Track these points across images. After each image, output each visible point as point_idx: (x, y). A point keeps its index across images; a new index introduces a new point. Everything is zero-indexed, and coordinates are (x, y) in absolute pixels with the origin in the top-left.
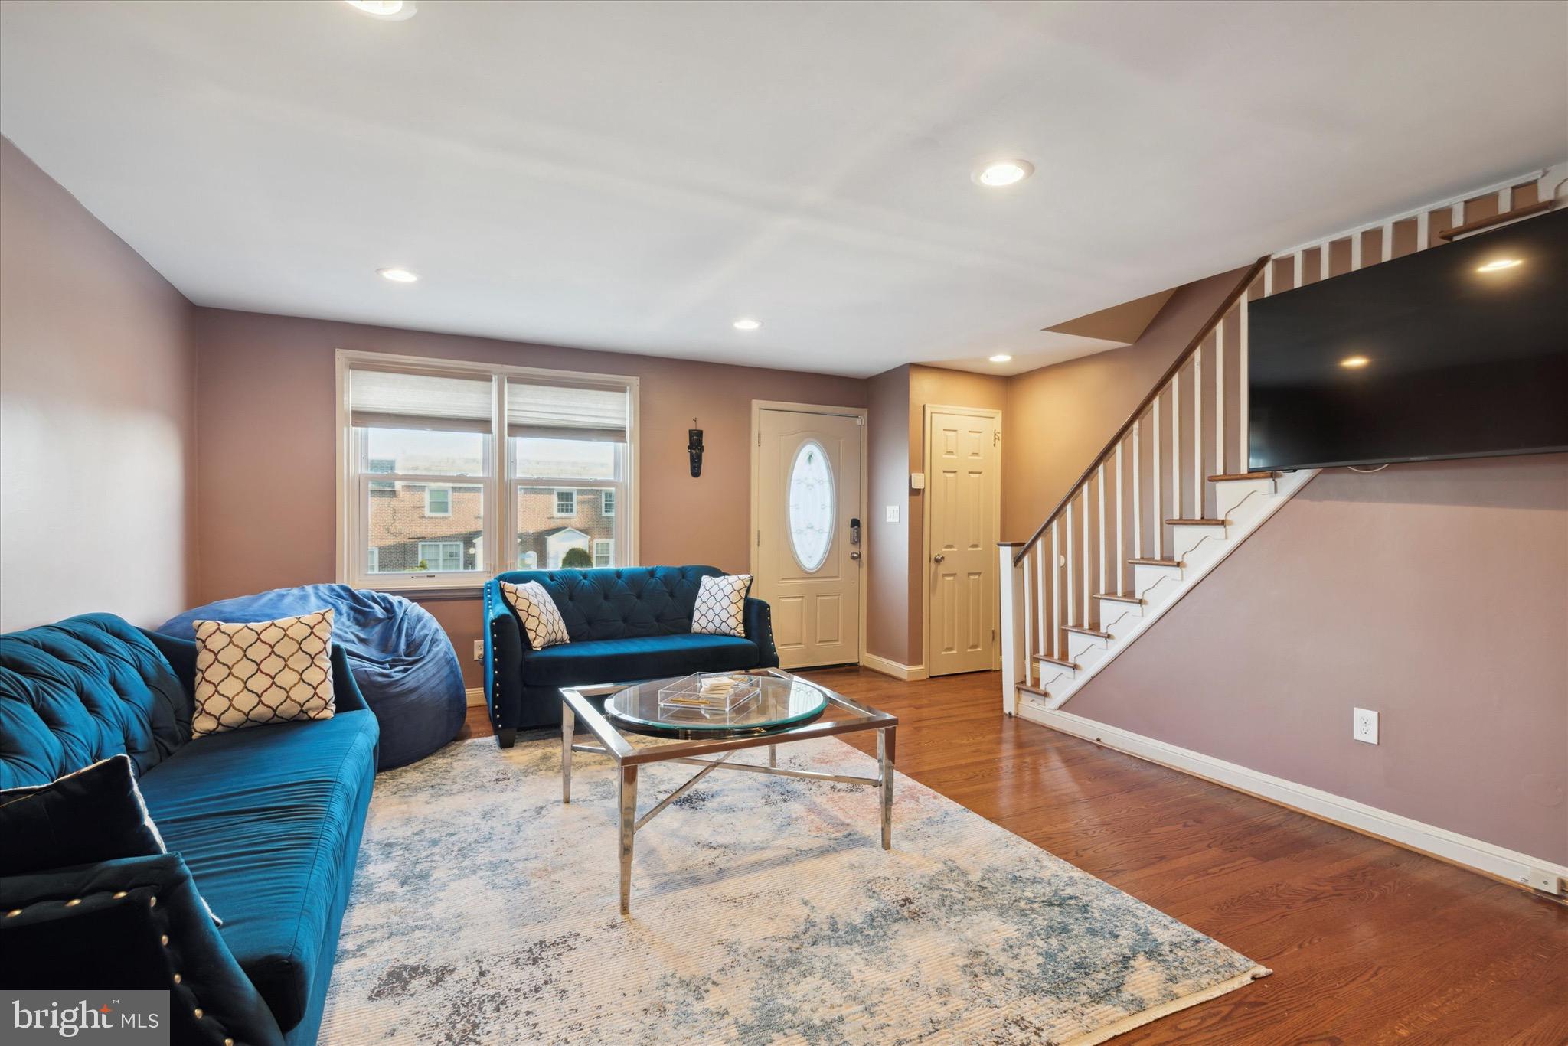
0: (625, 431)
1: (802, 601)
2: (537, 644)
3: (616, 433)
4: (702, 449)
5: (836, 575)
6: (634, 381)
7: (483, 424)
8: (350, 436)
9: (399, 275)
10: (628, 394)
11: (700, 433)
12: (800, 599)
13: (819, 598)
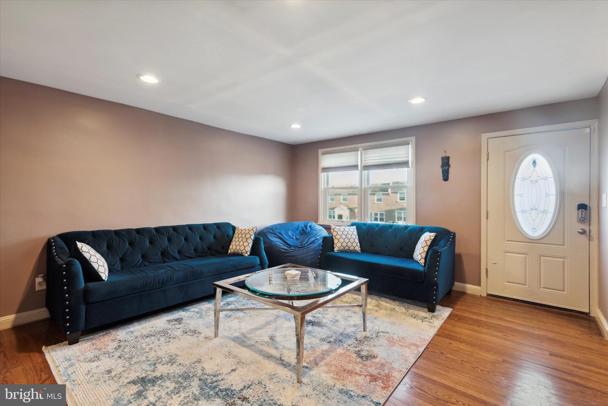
0: (408, 162)
1: (525, 257)
2: (336, 249)
3: (405, 164)
4: (449, 166)
5: (562, 244)
6: (413, 139)
7: (356, 167)
8: (323, 176)
9: (296, 126)
10: (410, 146)
11: (448, 158)
12: (524, 256)
13: (543, 258)
